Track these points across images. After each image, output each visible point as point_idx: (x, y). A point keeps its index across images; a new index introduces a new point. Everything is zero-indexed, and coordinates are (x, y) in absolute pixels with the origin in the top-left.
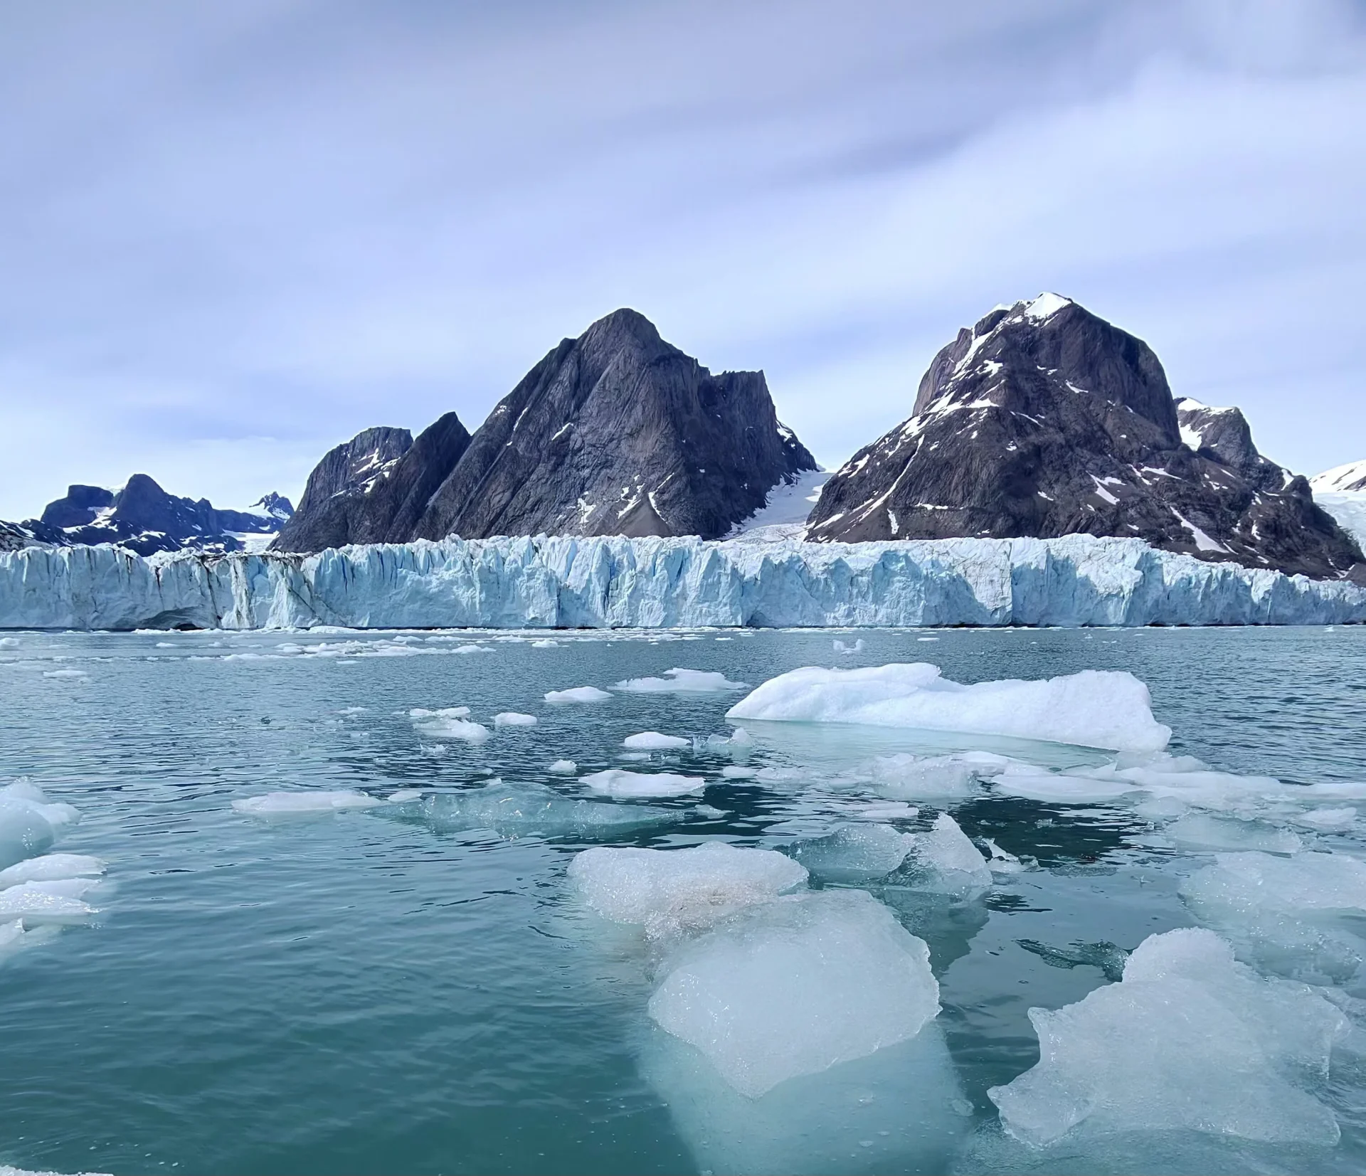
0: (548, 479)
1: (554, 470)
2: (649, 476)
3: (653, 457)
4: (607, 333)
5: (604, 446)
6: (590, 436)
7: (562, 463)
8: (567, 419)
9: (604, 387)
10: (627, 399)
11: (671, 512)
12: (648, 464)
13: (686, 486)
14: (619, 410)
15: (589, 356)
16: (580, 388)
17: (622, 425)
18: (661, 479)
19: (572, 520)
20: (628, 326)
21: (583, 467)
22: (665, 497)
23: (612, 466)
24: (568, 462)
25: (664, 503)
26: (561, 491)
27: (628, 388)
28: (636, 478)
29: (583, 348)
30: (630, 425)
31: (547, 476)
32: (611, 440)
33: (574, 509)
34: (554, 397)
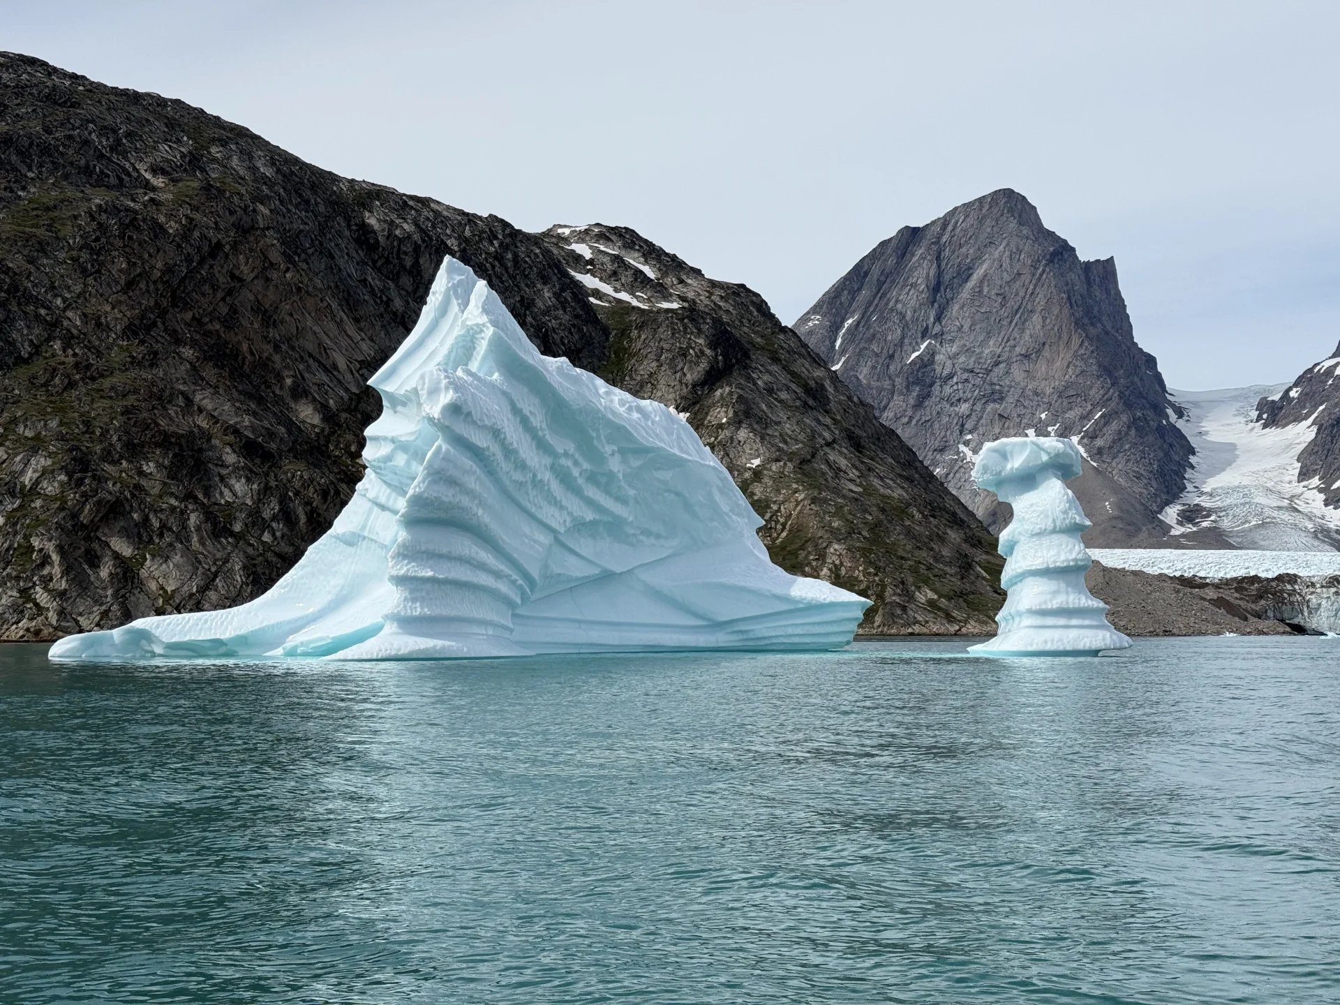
0: (911, 418)
1: (919, 405)
2: (1064, 412)
3: (1066, 388)
4: (981, 221)
5: (988, 372)
6: (962, 359)
7: (929, 395)
8: (925, 334)
9: (980, 292)
10: (1016, 307)
11: (1114, 464)
12: (1060, 396)
13: (1129, 427)
14: (1005, 323)
15: (954, 252)
16: (941, 294)
17: (1012, 343)
18: (1086, 417)
19: (957, 475)
20: (1011, 210)
21: (959, 400)
22: (1099, 442)
23: (1002, 399)
24: (937, 393)
25: (1100, 451)
26: (933, 434)
27: (1017, 295)
28: (1043, 416)
29: (944, 240)
30: (1025, 341)
31: (909, 413)
32: (997, 364)
33: (957, 460)
34: (904, 305)
